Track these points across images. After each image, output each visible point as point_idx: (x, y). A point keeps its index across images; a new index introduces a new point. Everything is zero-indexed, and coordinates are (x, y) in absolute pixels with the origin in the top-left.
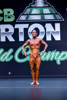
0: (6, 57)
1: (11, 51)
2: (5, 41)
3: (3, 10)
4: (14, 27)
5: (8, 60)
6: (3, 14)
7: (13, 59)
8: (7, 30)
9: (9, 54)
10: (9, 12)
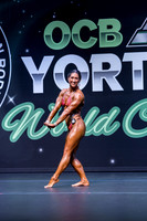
0: (105, 126)
1: (115, 112)
2: (101, 90)
3: (96, 23)
5: (108, 133)
7: (121, 129)
8: (106, 66)
9: (110, 119)
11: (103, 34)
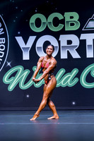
0: (69, 80)
2: (66, 58)
5: (71, 85)
6: (64, 20)
7: (79, 83)
9: (72, 76)
10: (72, 17)
11: (68, 22)
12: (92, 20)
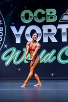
0: (49, 58)
1: (54, 52)
2: (47, 42)
3: (45, 11)
4: (57, 27)
5: (50, 61)
6: (45, 14)
7: (56, 60)
8: (49, 30)
9: (51, 55)
10: (51, 13)
11: (48, 16)
12: (66, 14)
